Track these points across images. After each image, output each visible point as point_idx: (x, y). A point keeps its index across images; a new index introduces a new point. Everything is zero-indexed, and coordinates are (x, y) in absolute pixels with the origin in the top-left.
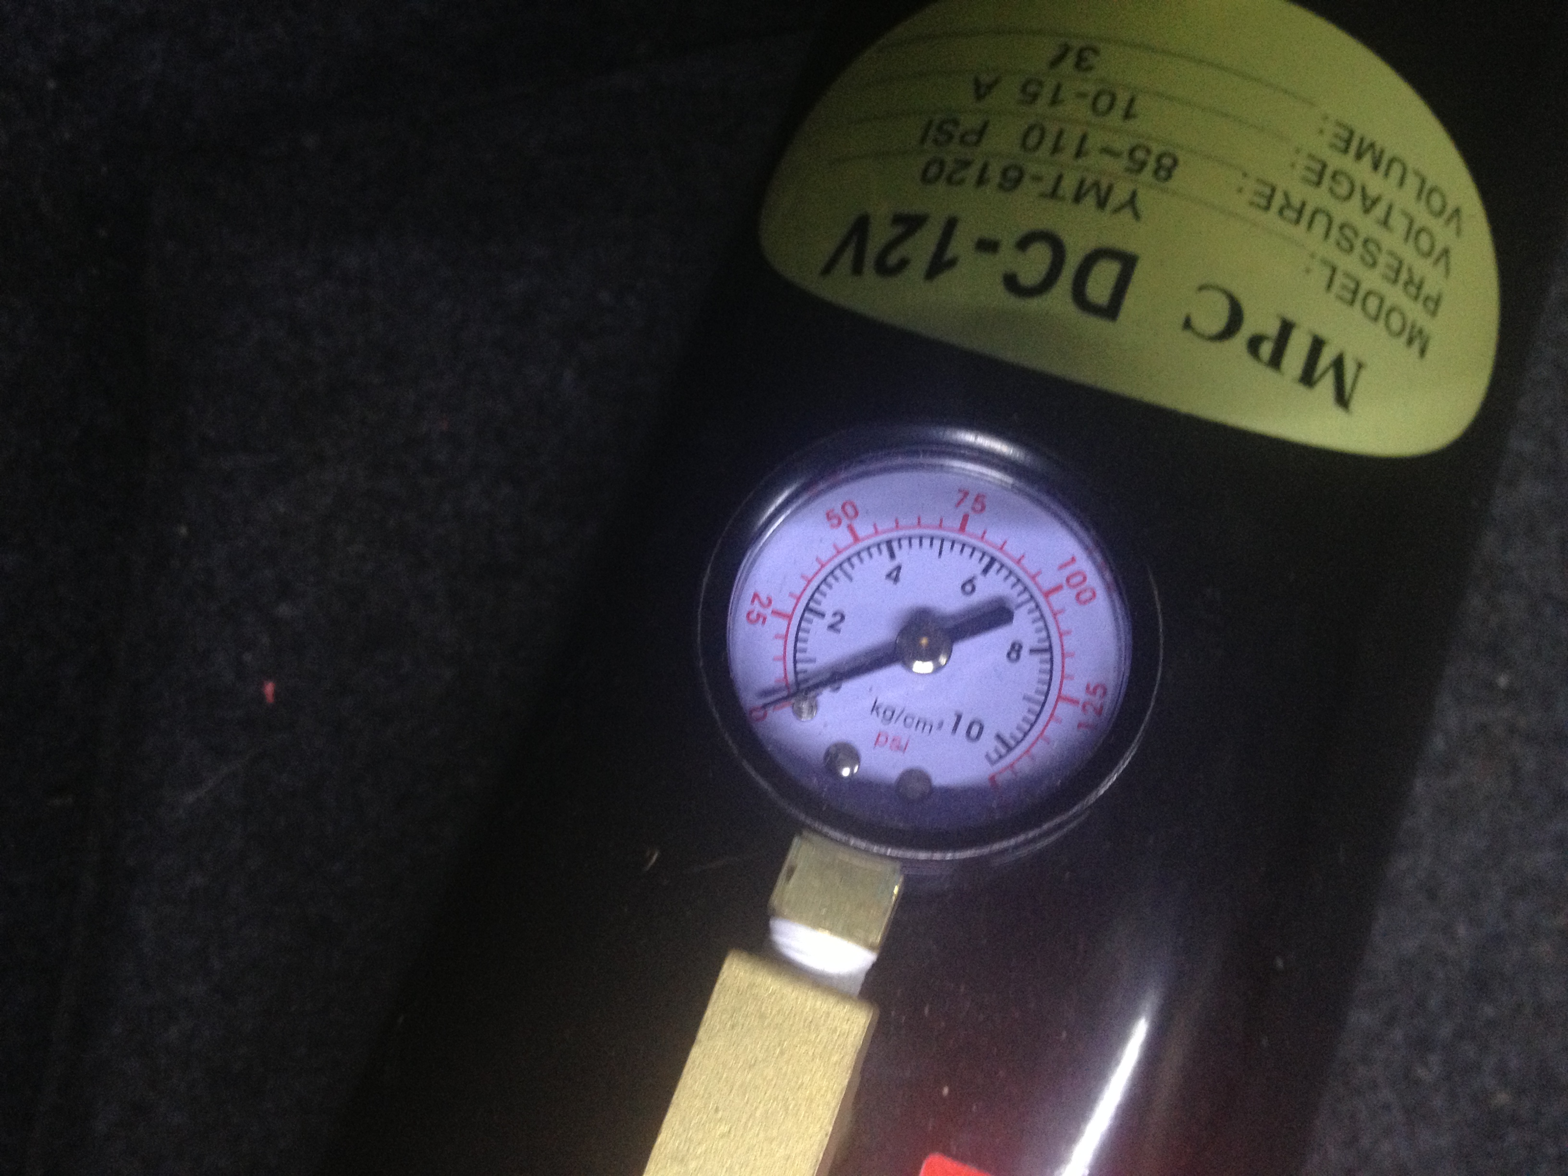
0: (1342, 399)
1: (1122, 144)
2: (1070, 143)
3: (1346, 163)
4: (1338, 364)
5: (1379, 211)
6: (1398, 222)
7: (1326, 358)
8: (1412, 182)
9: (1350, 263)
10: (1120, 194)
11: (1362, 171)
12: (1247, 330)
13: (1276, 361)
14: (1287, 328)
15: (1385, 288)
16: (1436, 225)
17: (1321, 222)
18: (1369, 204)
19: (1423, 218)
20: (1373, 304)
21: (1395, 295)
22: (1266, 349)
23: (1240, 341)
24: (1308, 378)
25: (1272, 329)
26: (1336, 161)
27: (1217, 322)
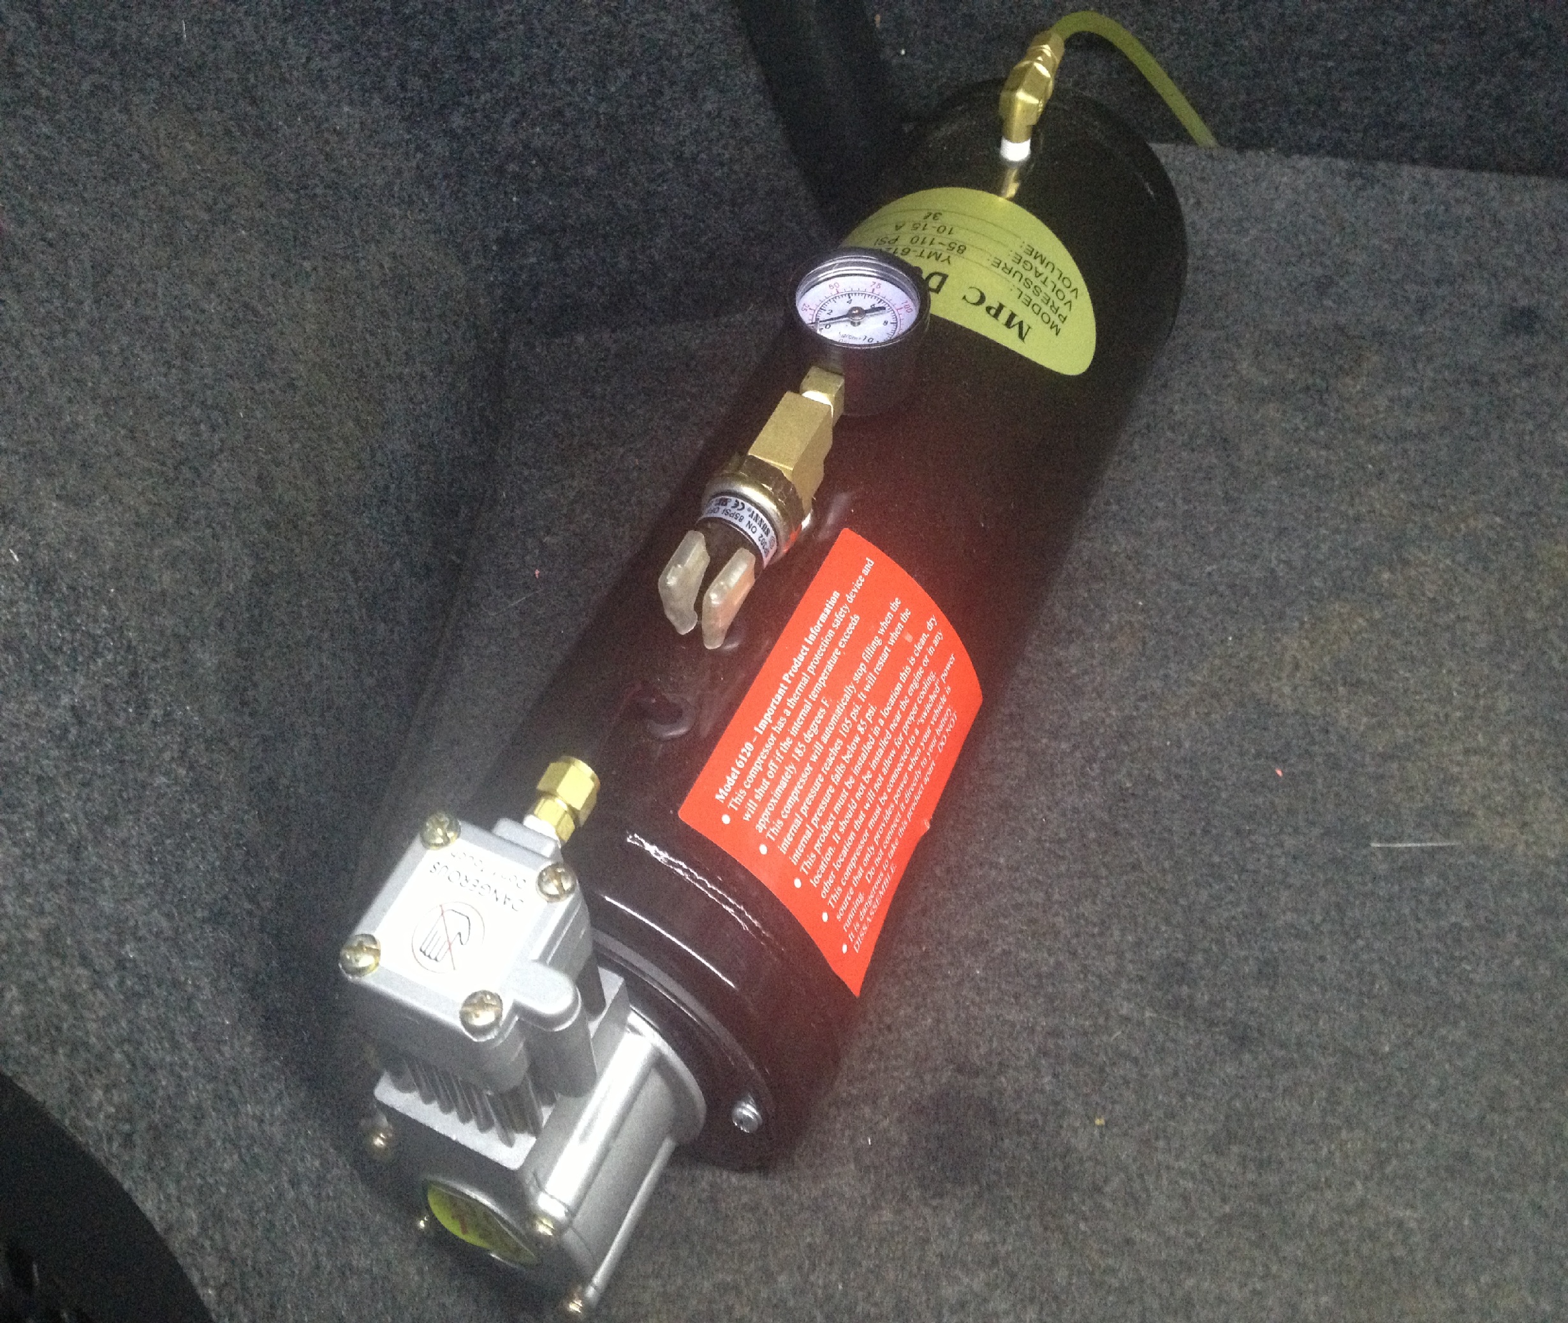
0: (1021, 336)
1: (947, 242)
2: (928, 240)
3: (1031, 259)
4: (1021, 324)
5: (1042, 278)
6: (1051, 286)
7: (1016, 321)
8: (1056, 273)
9: (1029, 292)
10: (944, 256)
11: (1036, 263)
12: (987, 303)
13: (996, 316)
14: (1001, 307)
15: (1043, 305)
16: (1067, 291)
17: (1018, 276)
18: (1038, 275)
19: (1059, 285)
20: (1036, 309)
21: (1046, 309)
22: (993, 312)
23: (983, 307)
24: (1008, 324)
25: (996, 305)
26: (1026, 257)
27: (976, 300)
